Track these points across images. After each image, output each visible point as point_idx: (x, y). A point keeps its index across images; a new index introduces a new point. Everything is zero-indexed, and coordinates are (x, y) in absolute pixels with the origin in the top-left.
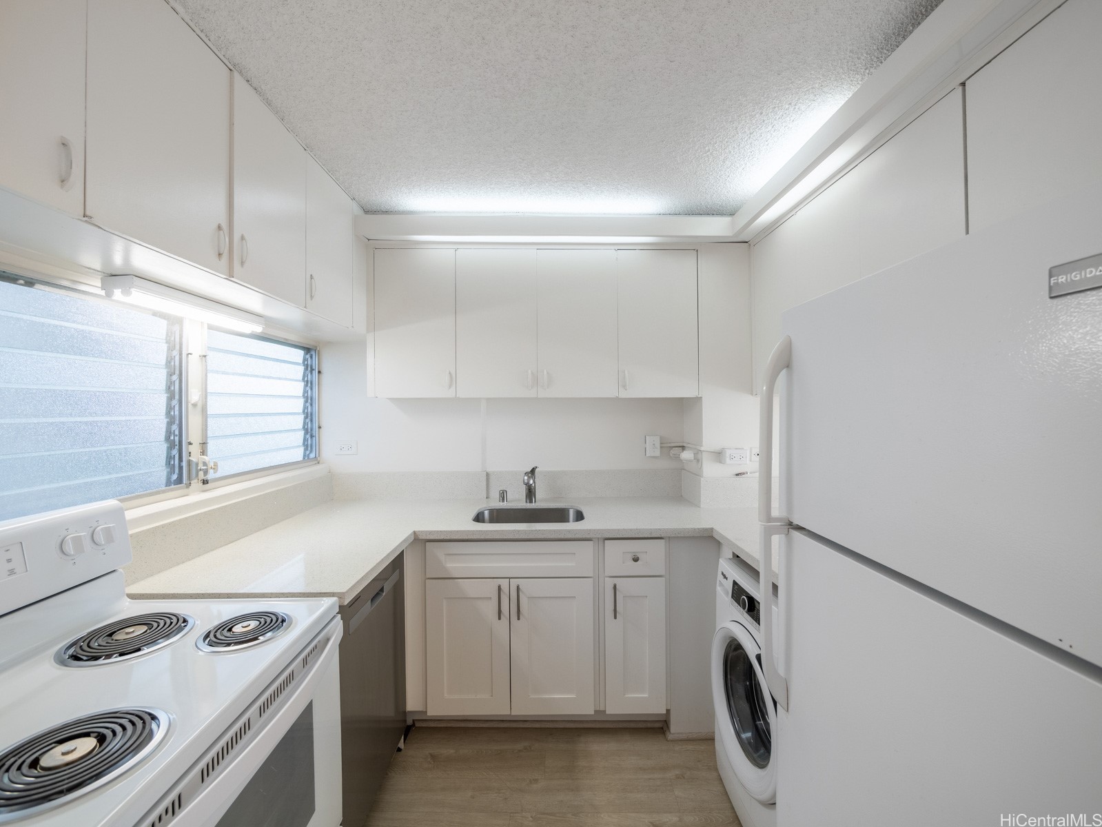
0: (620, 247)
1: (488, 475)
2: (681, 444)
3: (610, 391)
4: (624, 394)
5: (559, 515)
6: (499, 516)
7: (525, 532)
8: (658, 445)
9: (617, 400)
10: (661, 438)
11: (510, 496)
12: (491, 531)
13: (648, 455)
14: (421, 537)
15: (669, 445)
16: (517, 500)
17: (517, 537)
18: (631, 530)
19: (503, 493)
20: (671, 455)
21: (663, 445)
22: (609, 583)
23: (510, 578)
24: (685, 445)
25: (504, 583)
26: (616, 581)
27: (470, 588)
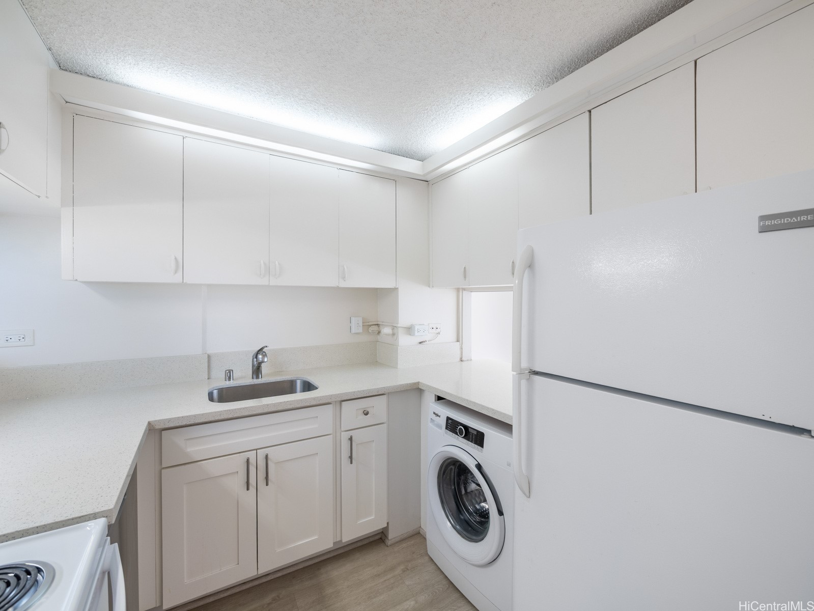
0: (342, 167)
1: (209, 357)
2: (376, 323)
3: (332, 281)
4: (343, 284)
5: (287, 387)
6: (225, 395)
8: (361, 324)
9: (338, 289)
10: (363, 319)
11: (236, 374)
13: (353, 331)
14: (157, 427)
15: (368, 324)
16: (243, 377)
17: (266, 410)
18: (363, 391)
19: (230, 372)
20: (370, 331)
21: (364, 324)
22: (345, 436)
23: (256, 450)
24: (379, 323)
25: (252, 456)
26: (351, 433)
27: (214, 468)
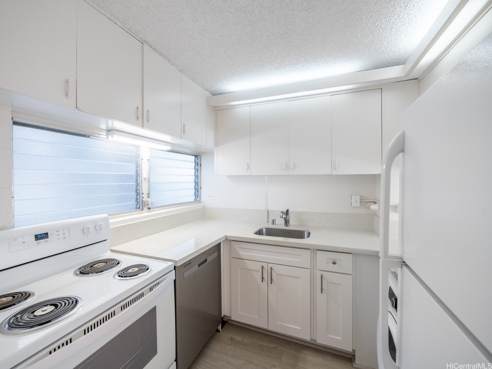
0: (333, 94)
1: (268, 211)
2: (374, 201)
3: (327, 171)
4: (334, 173)
5: (299, 235)
6: (270, 232)
7: (275, 241)
8: (359, 201)
9: (331, 175)
10: (361, 196)
11: (277, 222)
12: (259, 239)
13: (352, 206)
14: (228, 239)
15: (366, 201)
16: (280, 224)
17: (271, 243)
18: (331, 247)
19: (274, 221)
20: (367, 206)
21: (361, 201)
22: (319, 273)
23: (268, 263)
24: (376, 201)
25: (265, 265)
26: (323, 273)
27: (251, 265)
